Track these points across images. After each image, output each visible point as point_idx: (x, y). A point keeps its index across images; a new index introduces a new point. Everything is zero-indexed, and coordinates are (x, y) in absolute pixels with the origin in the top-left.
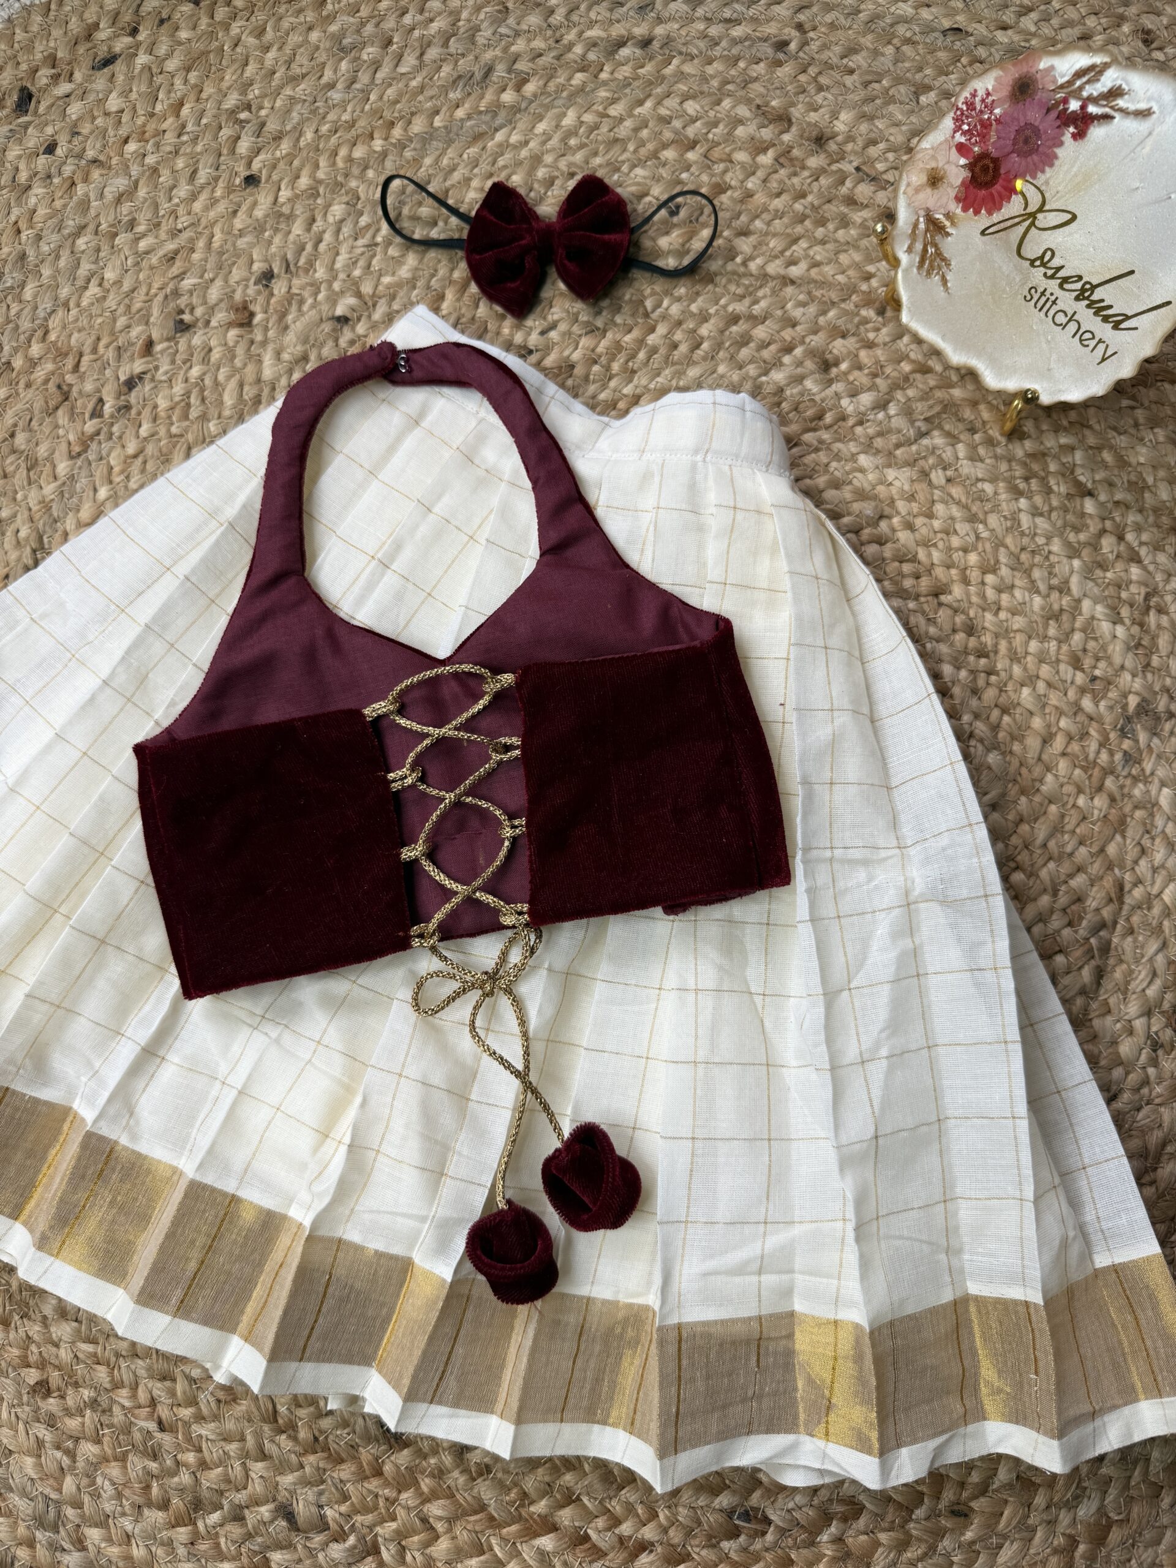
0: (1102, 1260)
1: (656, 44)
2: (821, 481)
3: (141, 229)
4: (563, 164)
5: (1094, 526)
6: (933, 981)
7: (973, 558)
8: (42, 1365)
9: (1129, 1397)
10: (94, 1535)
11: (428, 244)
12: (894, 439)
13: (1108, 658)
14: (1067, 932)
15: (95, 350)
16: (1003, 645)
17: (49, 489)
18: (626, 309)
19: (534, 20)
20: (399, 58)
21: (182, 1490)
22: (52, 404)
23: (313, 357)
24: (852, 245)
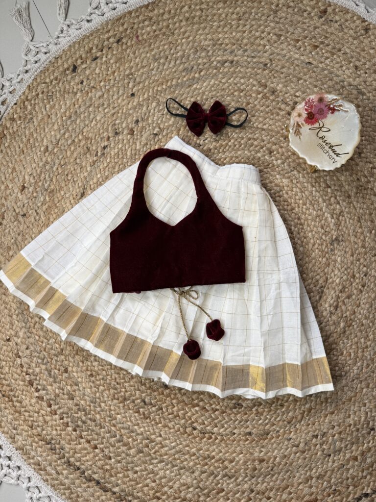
0: (314, 357)
1: (234, 62)
2: (267, 181)
3: (105, 106)
4: (210, 95)
5: (330, 195)
7: (301, 202)
8: (91, 371)
9: (317, 384)
10: (103, 405)
11: (176, 115)
12: (285, 171)
13: (329, 227)
14: (314, 288)
15: (95, 139)
16: (306, 223)
17: (86, 174)
18: (224, 135)
19: (203, 54)
20: (170, 63)
21: (122, 396)
22: (85, 152)
23: (149, 144)
24: (279, 120)
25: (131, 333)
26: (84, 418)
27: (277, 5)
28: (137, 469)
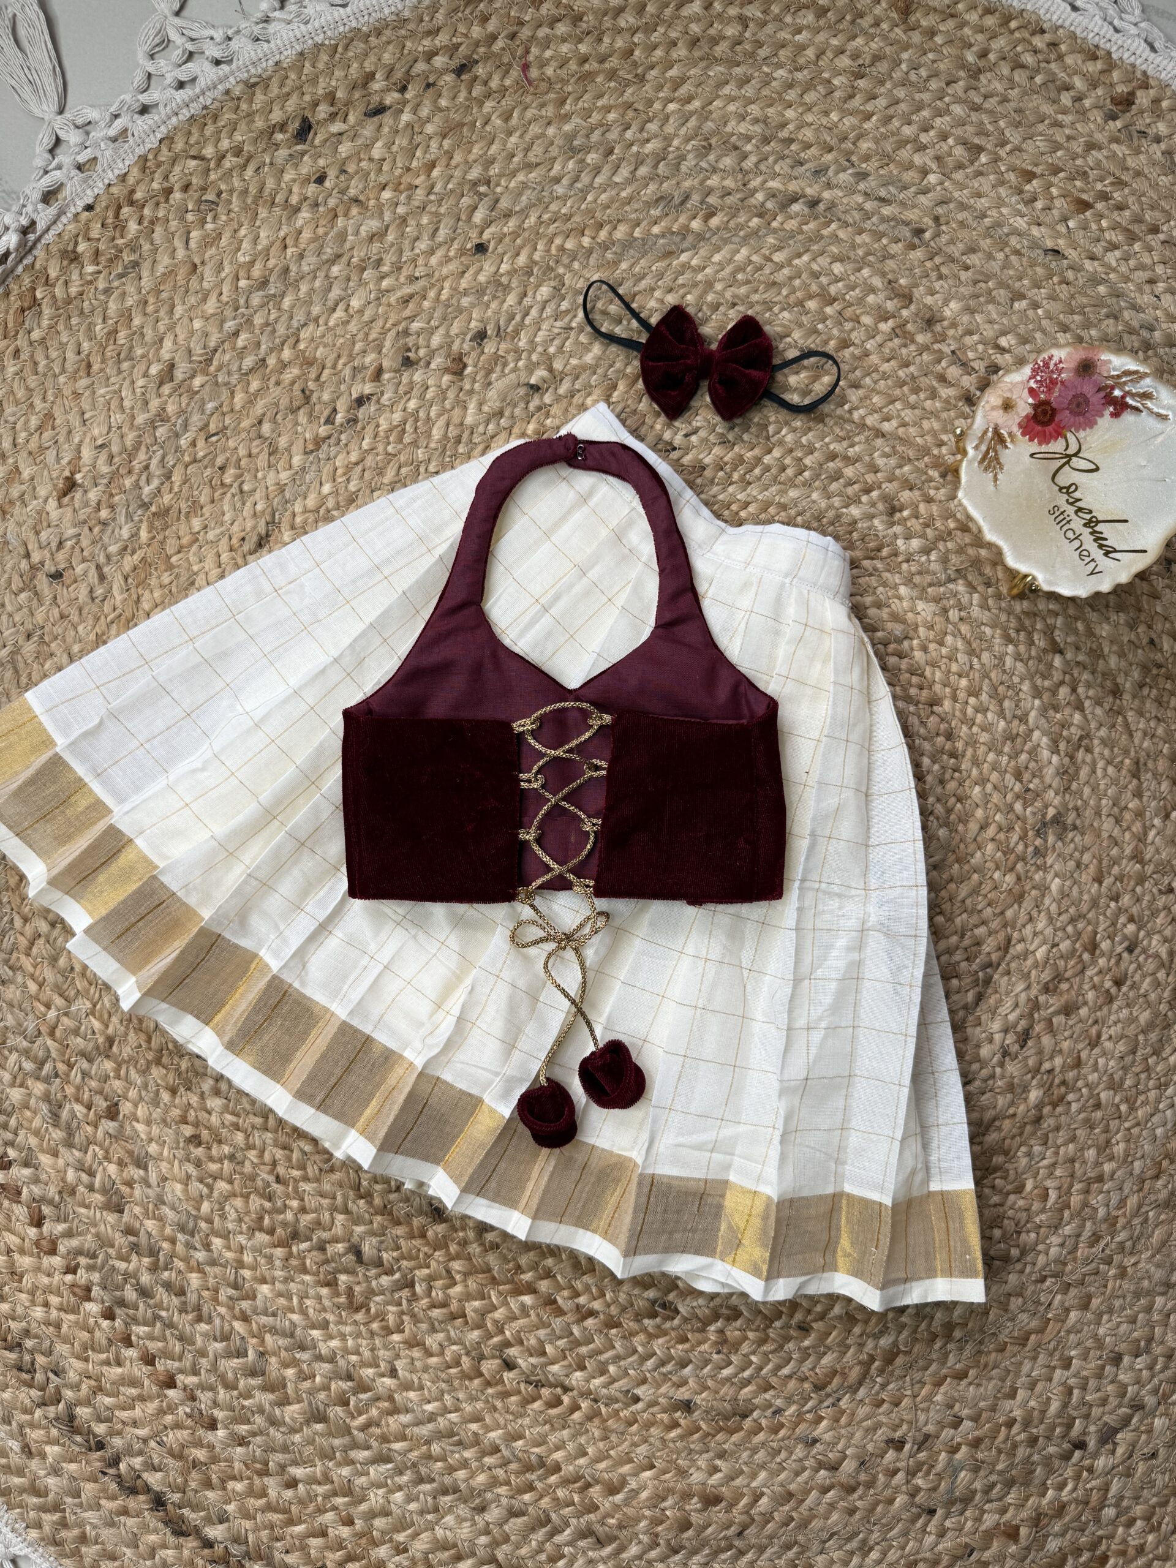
0: (935, 1186)
1: (821, 206)
2: (868, 600)
3: (385, 269)
4: (728, 294)
5: (1057, 676)
6: (866, 984)
7: (964, 682)
8: (196, 1124)
9: (931, 1273)
10: (217, 1242)
11: (611, 339)
12: (928, 578)
13: (1042, 777)
14: (964, 964)
15: (334, 367)
16: (969, 752)
17: (284, 476)
18: (753, 430)
19: (728, 162)
20: (616, 168)
21: (285, 1224)
22: (296, 404)
23: (507, 413)
24: (934, 414)
25: (355, 1022)
26: (145, 1278)
27: (983, 54)
28: (298, 1472)
